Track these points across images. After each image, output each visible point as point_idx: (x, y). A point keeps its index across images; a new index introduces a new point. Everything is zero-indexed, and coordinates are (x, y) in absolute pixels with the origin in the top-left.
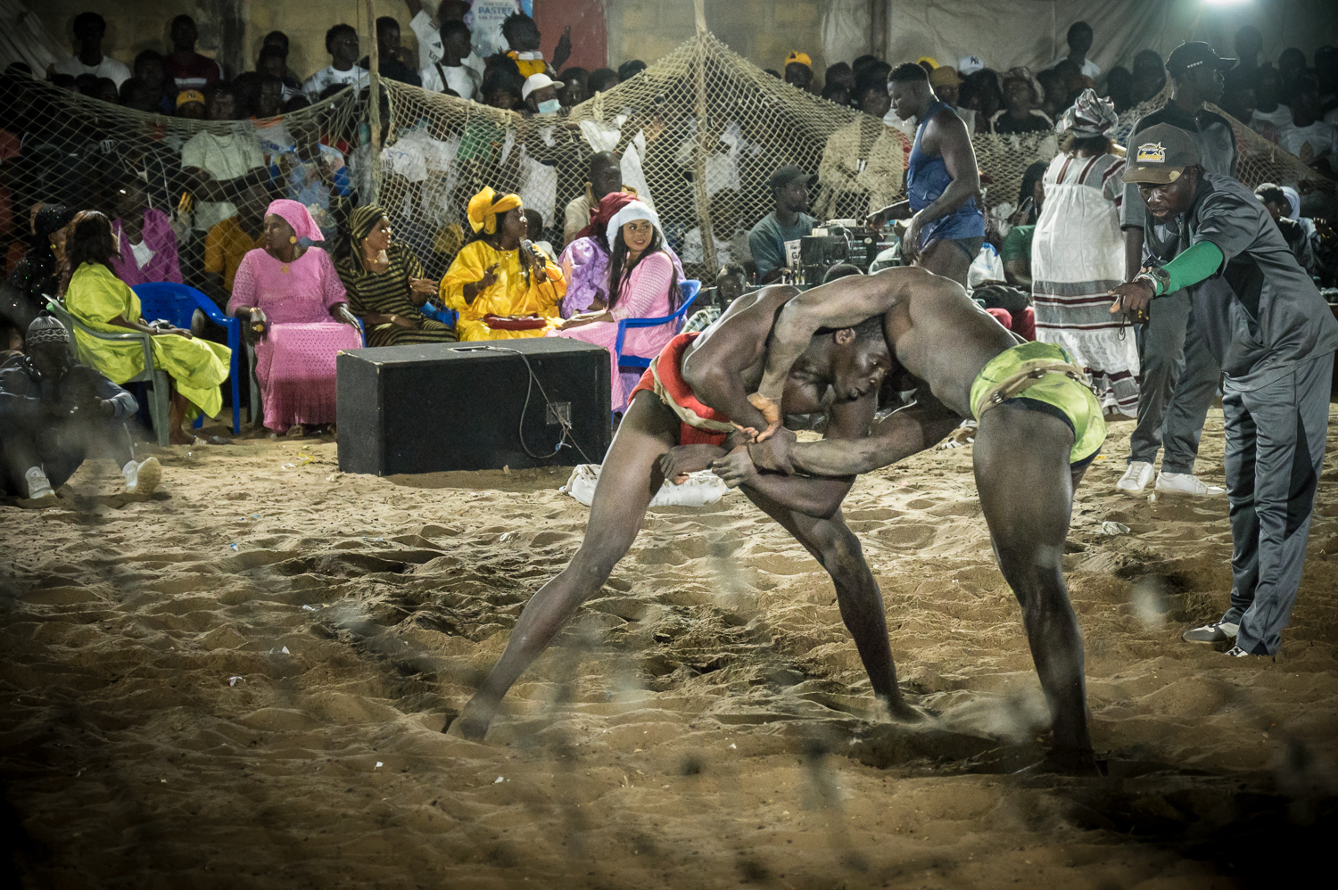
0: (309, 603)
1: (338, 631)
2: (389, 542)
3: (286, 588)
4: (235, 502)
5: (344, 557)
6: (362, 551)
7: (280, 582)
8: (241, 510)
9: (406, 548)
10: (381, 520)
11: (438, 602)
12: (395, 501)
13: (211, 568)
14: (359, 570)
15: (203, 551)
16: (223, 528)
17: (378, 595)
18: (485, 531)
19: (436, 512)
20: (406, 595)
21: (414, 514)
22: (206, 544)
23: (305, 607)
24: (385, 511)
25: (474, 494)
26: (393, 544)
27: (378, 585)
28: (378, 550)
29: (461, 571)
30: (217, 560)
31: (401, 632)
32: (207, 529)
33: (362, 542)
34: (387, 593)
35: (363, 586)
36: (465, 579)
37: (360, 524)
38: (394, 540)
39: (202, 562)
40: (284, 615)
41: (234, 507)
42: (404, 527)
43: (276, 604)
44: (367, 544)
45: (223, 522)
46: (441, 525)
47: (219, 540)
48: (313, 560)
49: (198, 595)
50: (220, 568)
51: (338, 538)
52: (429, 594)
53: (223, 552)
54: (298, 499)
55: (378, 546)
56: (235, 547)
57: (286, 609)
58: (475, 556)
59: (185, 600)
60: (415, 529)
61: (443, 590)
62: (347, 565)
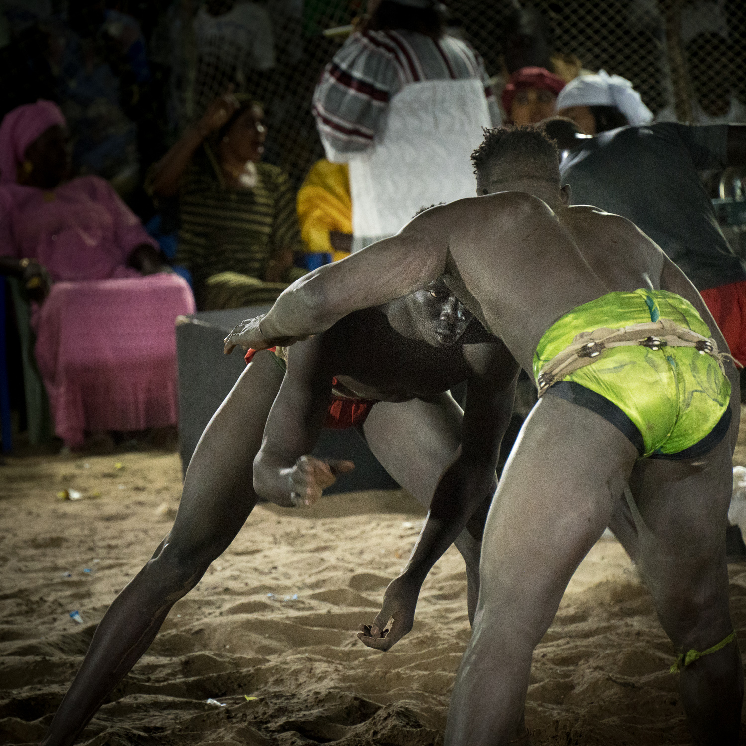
0: (214, 696)
1: (276, 735)
2: (307, 601)
3: (173, 675)
4: (49, 551)
5: (249, 625)
6: (269, 616)
7: (163, 666)
8: (61, 562)
9: (336, 610)
10: (281, 569)
11: (415, 686)
12: (292, 538)
13: (48, 649)
14: (273, 643)
15: (26, 625)
16: (45, 590)
17: (321, 679)
18: (446, 579)
19: (361, 552)
20: (364, 678)
21: (330, 557)
22: (29, 612)
23: (210, 701)
24: (282, 554)
25: (408, 524)
26: (314, 603)
27: (317, 664)
28: (293, 613)
29: (433, 639)
30: (53, 637)
31: (375, 733)
32: (21, 591)
33: (268, 602)
34: (334, 676)
35: (295, 667)
36: (444, 651)
37: (255, 575)
38: (314, 597)
39: (33, 641)
40: (186, 715)
41: (47, 559)
42: (321, 577)
43: (170, 699)
44: (277, 604)
45: (41, 582)
46: (377, 572)
47: (45, 607)
48: (201, 631)
49: (46, 690)
50: (61, 649)
51: (227, 597)
52: (399, 675)
53: (59, 625)
54: (140, 542)
55: (292, 607)
56: (77, 618)
57: (186, 706)
58: (442, 617)
59: (30, 699)
60: (339, 579)
61: (418, 667)
62: (254, 636)
